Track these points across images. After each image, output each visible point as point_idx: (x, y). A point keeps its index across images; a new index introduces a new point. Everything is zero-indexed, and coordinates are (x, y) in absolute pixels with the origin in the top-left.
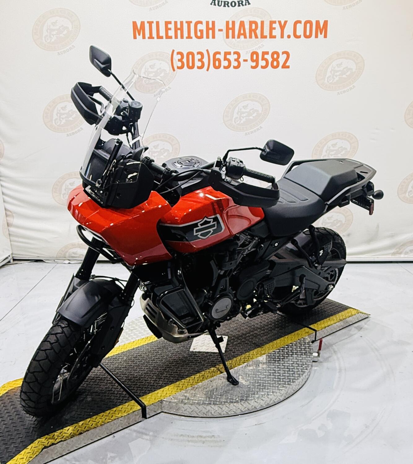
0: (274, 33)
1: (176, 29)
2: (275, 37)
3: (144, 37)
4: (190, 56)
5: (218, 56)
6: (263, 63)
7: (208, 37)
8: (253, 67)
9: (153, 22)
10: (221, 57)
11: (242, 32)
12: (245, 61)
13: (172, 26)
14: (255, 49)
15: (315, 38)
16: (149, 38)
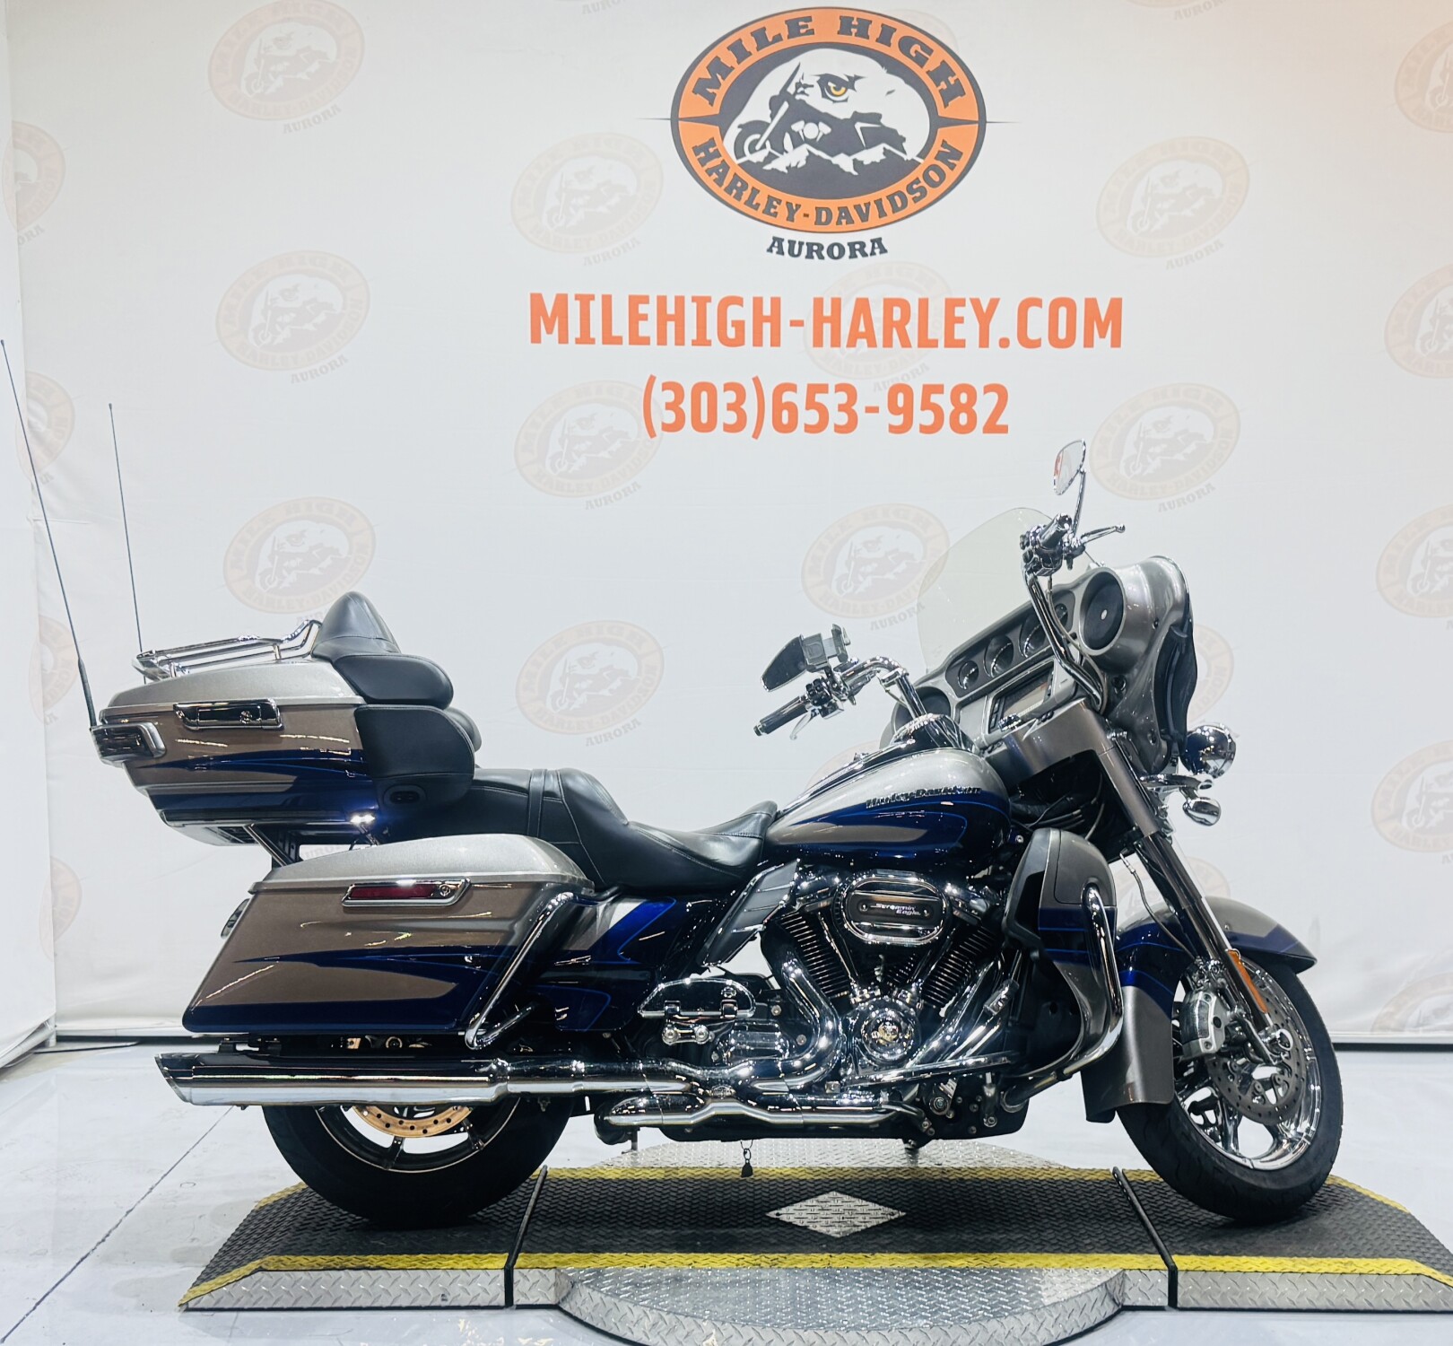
0: (960, 332)
1: (663, 318)
2: (961, 344)
3: (563, 339)
4: (704, 395)
5: (787, 397)
6: (927, 418)
7: (758, 341)
8: (894, 429)
9: (592, 297)
10: (799, 398)
11: (862, 329)
12: (872, 410)
13: (650, 309)
14: (903, 378)
15: (1085, 346)
16: (578, 341)
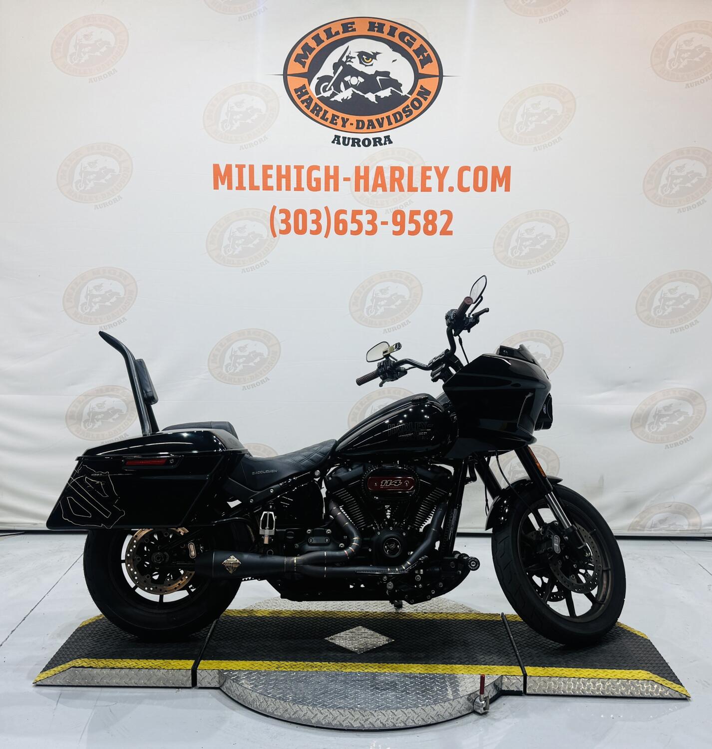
0: (429, 184)
1: (279, 177)
2: (429, 190)
3: (230, 187)
4: (300, 216)
5: (342, 217)
8: (395, 233)
9: (244, 166)
10: (348, 217)
11: (380, 182)
13: (273, 172)
14: (400, 207)
15: (492, 191)
16: (237, 188)
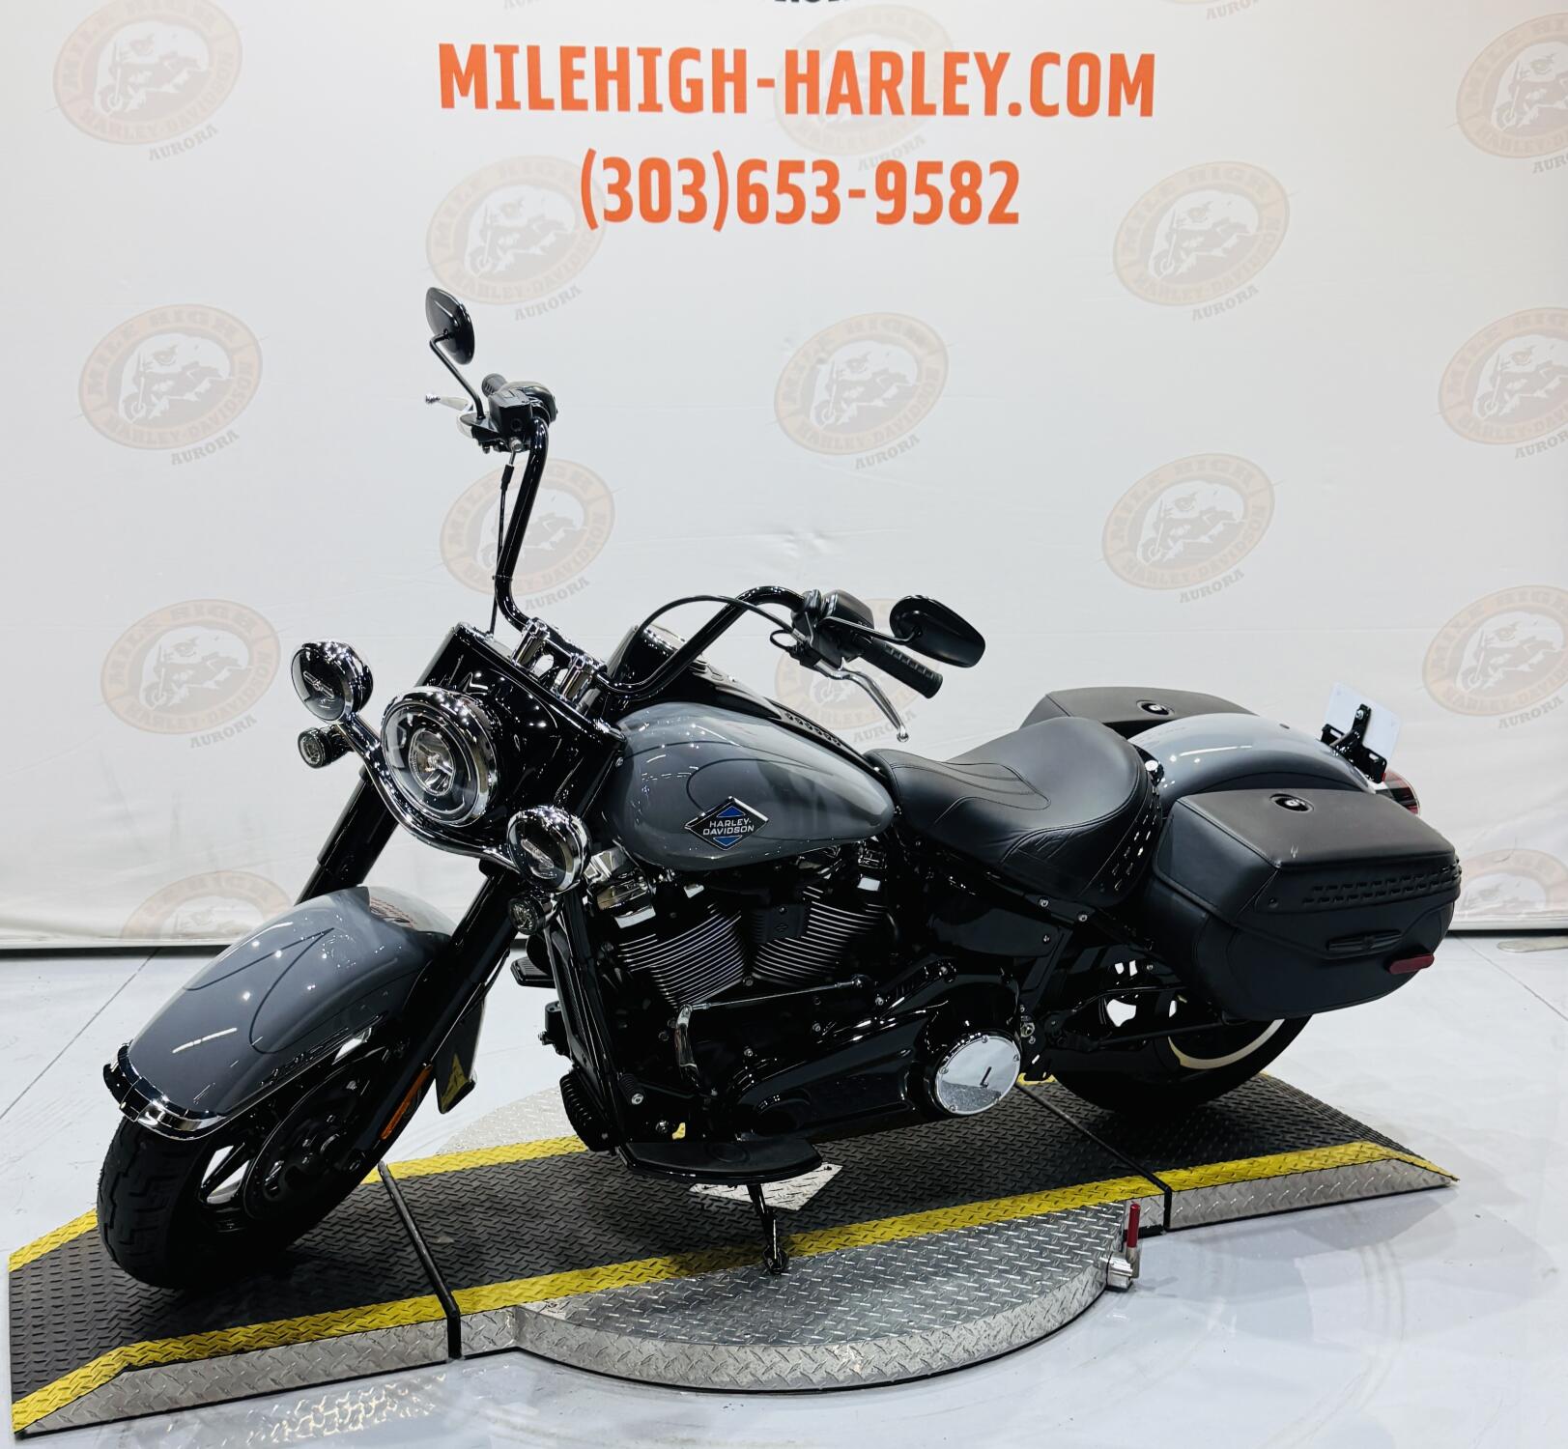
0: (962, 95)
1: (602, 76)
2: (963, 110)
3: (481, 102)
4: (655, 175)
5: (755, 177)
6: (921, 204)
7: (719, 106)
8: (882, 219)
9: (515, 49)
10: (768, 179)
11: (845, 90)
12: (857, 194)
13: (586, 64)
15: (1111, 114)
16: (499, 105)
